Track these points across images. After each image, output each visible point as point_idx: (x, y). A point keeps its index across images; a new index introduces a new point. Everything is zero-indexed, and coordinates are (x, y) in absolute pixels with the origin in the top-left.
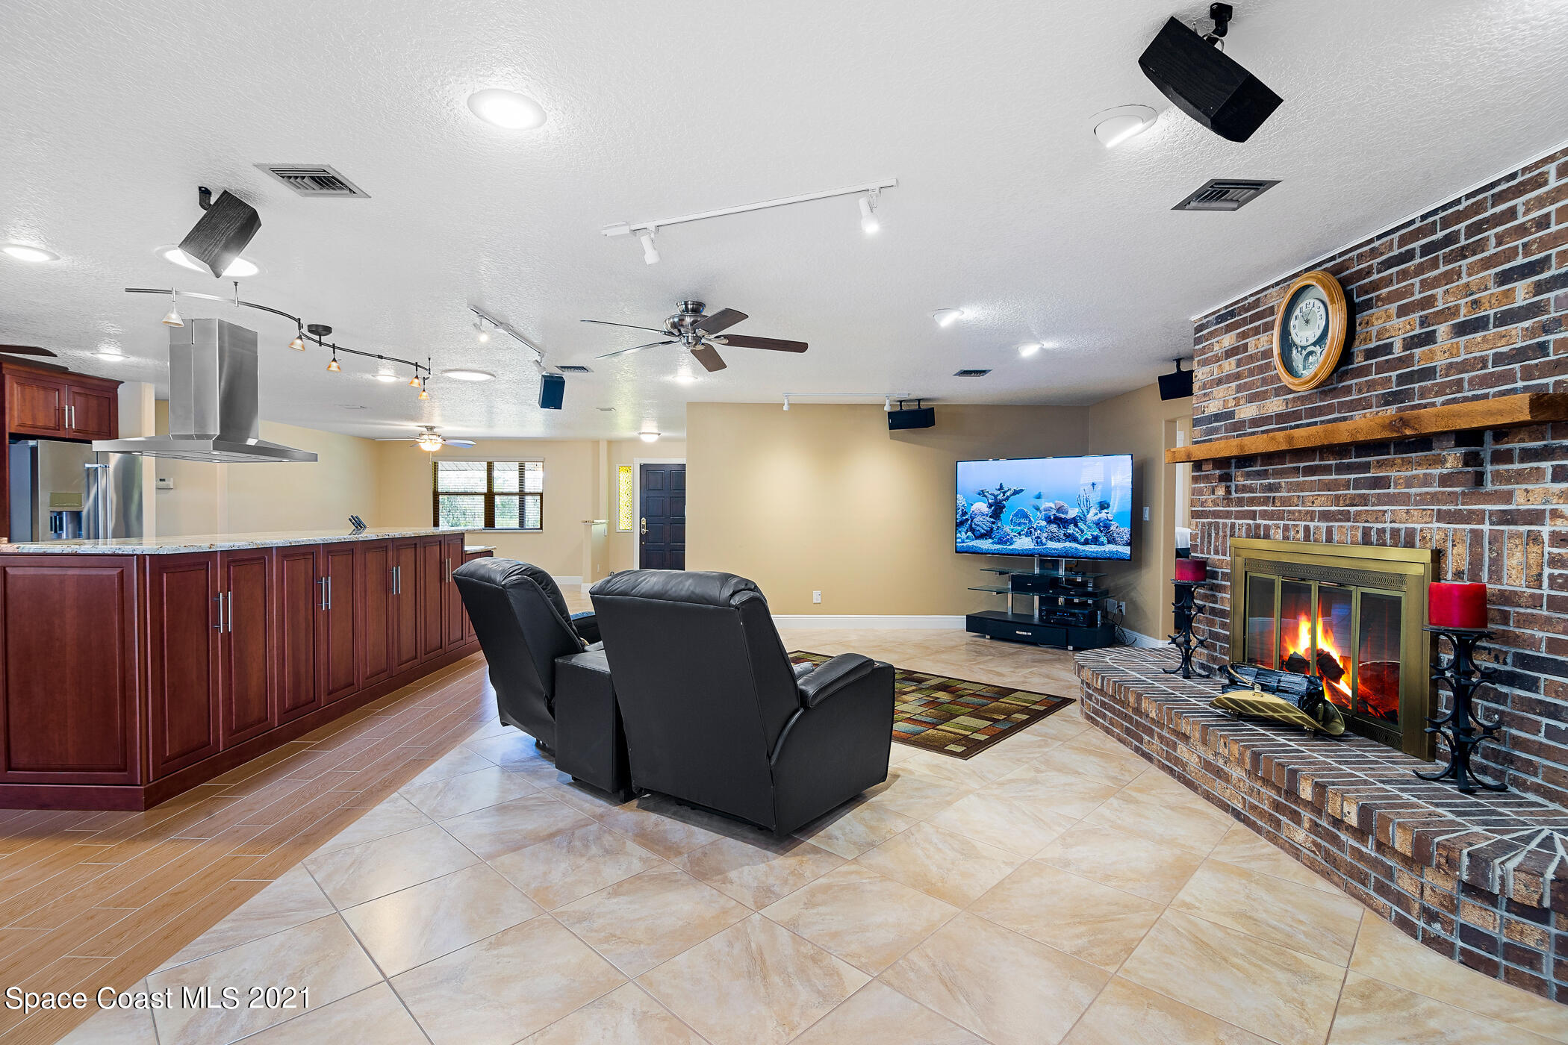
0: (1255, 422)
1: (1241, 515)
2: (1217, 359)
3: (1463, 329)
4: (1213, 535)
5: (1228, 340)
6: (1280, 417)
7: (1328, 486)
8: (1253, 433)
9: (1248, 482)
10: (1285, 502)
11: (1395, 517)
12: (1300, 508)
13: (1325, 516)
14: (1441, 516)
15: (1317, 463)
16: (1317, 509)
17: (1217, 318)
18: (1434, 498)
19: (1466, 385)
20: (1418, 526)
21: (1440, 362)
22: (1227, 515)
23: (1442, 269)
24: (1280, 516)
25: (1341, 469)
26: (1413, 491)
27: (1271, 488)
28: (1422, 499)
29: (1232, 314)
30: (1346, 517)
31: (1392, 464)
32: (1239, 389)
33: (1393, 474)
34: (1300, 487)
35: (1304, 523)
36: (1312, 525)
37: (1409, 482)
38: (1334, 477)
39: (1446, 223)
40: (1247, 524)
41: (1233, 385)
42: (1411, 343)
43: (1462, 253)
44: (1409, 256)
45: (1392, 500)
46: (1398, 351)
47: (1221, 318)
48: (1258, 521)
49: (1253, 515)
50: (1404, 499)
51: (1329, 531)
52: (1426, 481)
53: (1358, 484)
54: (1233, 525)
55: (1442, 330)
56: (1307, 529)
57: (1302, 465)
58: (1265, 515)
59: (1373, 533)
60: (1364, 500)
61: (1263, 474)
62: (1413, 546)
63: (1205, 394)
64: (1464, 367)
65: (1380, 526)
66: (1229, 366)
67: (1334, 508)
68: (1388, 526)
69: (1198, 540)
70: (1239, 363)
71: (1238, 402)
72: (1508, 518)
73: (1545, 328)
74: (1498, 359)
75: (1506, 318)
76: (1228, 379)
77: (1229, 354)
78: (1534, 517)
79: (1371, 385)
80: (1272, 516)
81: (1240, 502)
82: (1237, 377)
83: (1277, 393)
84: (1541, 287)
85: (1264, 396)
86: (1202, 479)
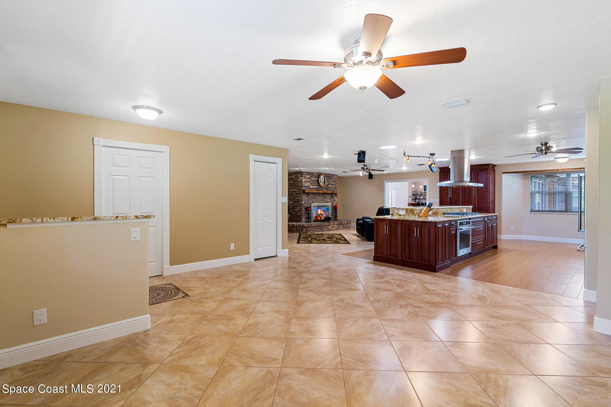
0: (312, 188)
1: (311, 200)
2: (306, 178)
3: (331, 185)
5: (308, 176)
6: (316, 188)
7: (322, 197)
8: (312, 190)
10: (317, 198)
11: (327, 200)
13: (321, 200)
22: (309, 200)
25: (322, 195)
29: (309, 173)
30: (323, 200)
32: (310, 183)
34: (319, 197)
37: (328, 197)
43: (331, 178)
45: (327, 199)
46: (327, 185)
47: (307, 173)
49: (313, 200)
50: (328, 199)
54: (310, 201)
58: (314, 200)
61: (314, 195)
66: (309, 180)
70: (310, 180)
71: (310, 185)
72: (334, 200)
73: (336, 186)
74: (333, 188)
75: (334, 185)
76: (309, 182)
77: (309, 178)
78: (335, 200)
79: (325, 187)
80: (315, 200)
81: (311, 198)
82: (310, 182)
83: (316, 185)
84: (335, 183)
85: (314, 185)
86: (305, 195)
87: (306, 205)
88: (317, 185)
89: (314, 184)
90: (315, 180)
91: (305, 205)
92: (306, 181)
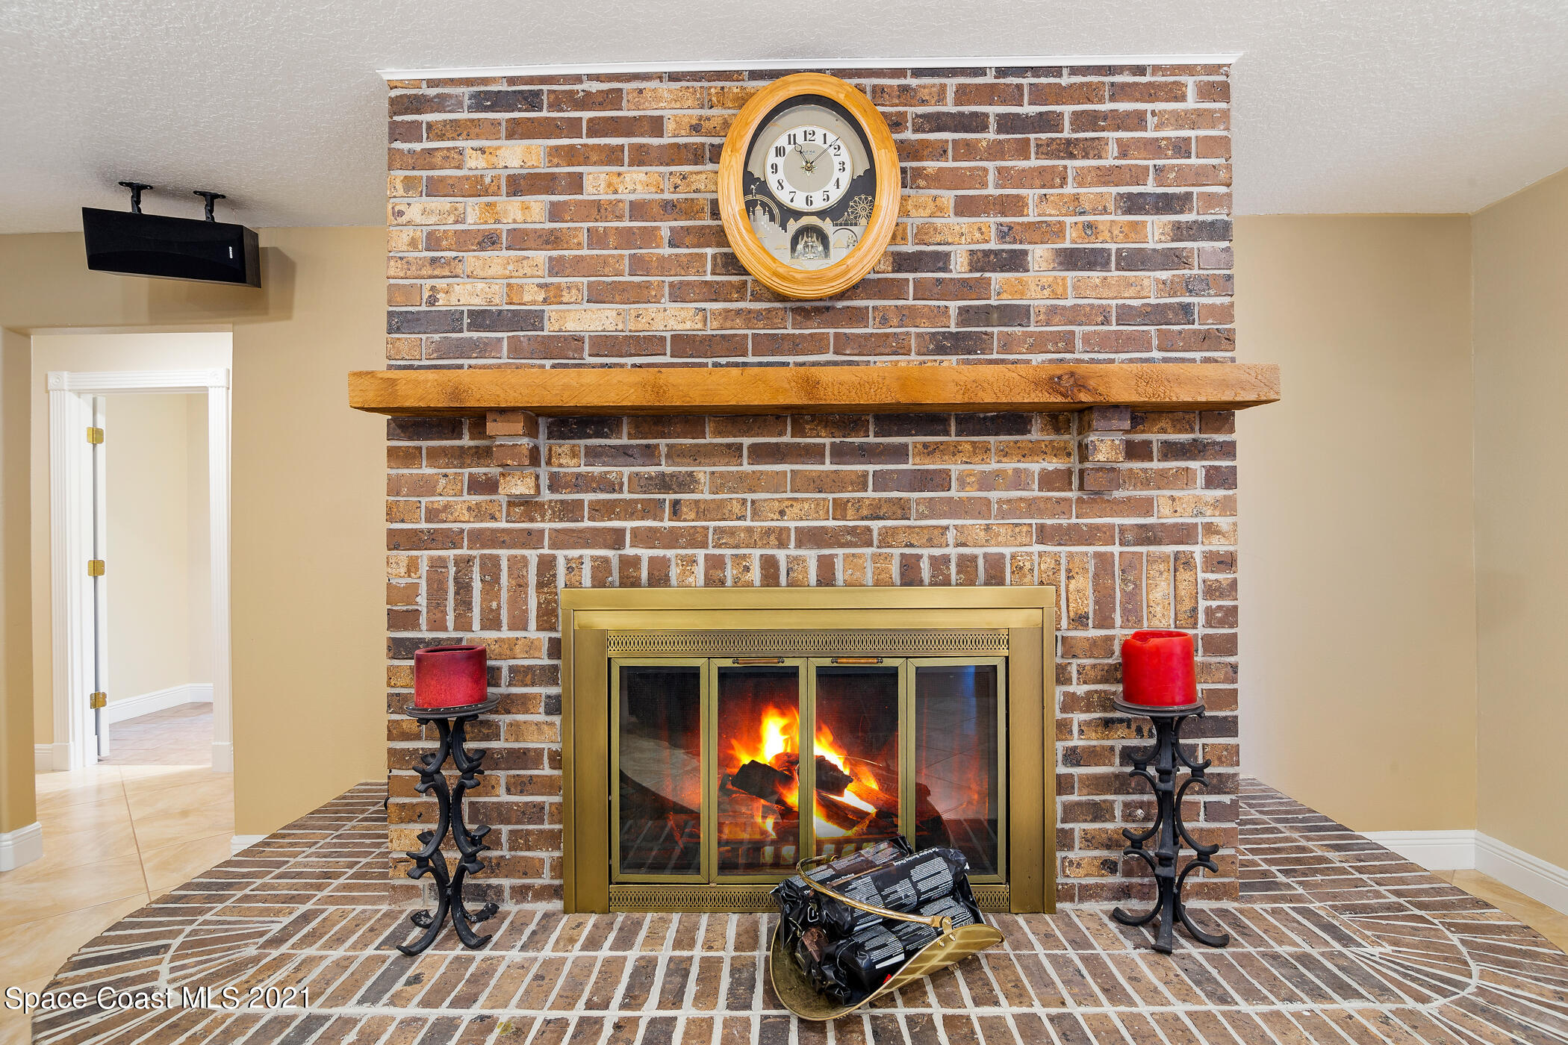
0: (608, 344)
1: (561, 539)
2: (477, 188)
3: (1071, 259)
4: (477, 586)
5: (516, 155)
6: (685, 344)
7: (819, 484)
8: (608, 366)
9: (597, 470)
10: (707, 511)
12: (748, 523)
13: (810, 538)
14: (1044, 535)
15: (787, 439)
16: (792, 525)
17: (476, 96)
18: (1032, 507)
19: (1079, 344)
20: (1007, 551)
21: (1037, 301)
22: (531, 539)
23: (1033, 162)
24: (696, 539)
25: (844, 454)
26: (994, 495)
27: (664, 483)
28: (1011, 508)
29: (532, 100)
30: (863, 538)
31: (955, 451)
32: (556, 267)
33: (955, 468)
34: (752, 483)
35: (757, 553)
36: (781, 555)
37: (987, 482)
38: (828, 466)
39: (1039, 95)
40: (594, 559)
41: (541, 256)
42: (983, 261)
43: (1069, 149)
44: (977, 123)
45: (958, 509)
46: (959, 268)
47: (489, 99)
48: (629, 551)
49: (616, 539)
50: (981, 509)
51: (826, 567)
52: (1019, 480)
53: (882, 481)
54: (547, 565)
55: (1039, 254)
56: (770, 566)
57: (747, 441)
58: (649, 538)
59: (925, 566)
60: (902, 509)
61: (649, 454)
62: (1001, 582)
63: (434, 261)
64: (1075, 316)
65: (937, 552)
66: (522, 212)
67: (831, 523)
68: (953, 552)
69: (422, 601)
70: (556, 212)
71: (554, 294)
72: (1148, 536)
73: (1189, 287)
74: (1126, 315)
75: (1135, 260)
76: (520, 239)
77: (520, 185)
78: (1184, 534)
79: (908, 316)
80: (671, 539)
81: (569, 510)
82: (551, 240)
83: (679, 294)
84: (1180, 232)
85: (639, 294)
86: (434, 455)
87: (463, 624)
88: (714, 292)
89: (638, 265)
90: (670, 208)
91: (438, 624)
92: (465, 240)
